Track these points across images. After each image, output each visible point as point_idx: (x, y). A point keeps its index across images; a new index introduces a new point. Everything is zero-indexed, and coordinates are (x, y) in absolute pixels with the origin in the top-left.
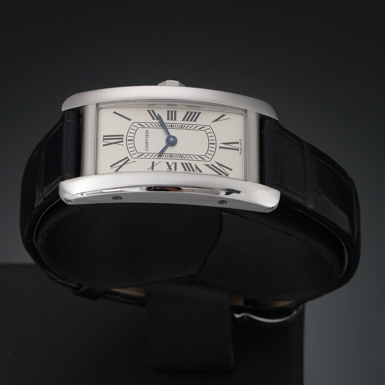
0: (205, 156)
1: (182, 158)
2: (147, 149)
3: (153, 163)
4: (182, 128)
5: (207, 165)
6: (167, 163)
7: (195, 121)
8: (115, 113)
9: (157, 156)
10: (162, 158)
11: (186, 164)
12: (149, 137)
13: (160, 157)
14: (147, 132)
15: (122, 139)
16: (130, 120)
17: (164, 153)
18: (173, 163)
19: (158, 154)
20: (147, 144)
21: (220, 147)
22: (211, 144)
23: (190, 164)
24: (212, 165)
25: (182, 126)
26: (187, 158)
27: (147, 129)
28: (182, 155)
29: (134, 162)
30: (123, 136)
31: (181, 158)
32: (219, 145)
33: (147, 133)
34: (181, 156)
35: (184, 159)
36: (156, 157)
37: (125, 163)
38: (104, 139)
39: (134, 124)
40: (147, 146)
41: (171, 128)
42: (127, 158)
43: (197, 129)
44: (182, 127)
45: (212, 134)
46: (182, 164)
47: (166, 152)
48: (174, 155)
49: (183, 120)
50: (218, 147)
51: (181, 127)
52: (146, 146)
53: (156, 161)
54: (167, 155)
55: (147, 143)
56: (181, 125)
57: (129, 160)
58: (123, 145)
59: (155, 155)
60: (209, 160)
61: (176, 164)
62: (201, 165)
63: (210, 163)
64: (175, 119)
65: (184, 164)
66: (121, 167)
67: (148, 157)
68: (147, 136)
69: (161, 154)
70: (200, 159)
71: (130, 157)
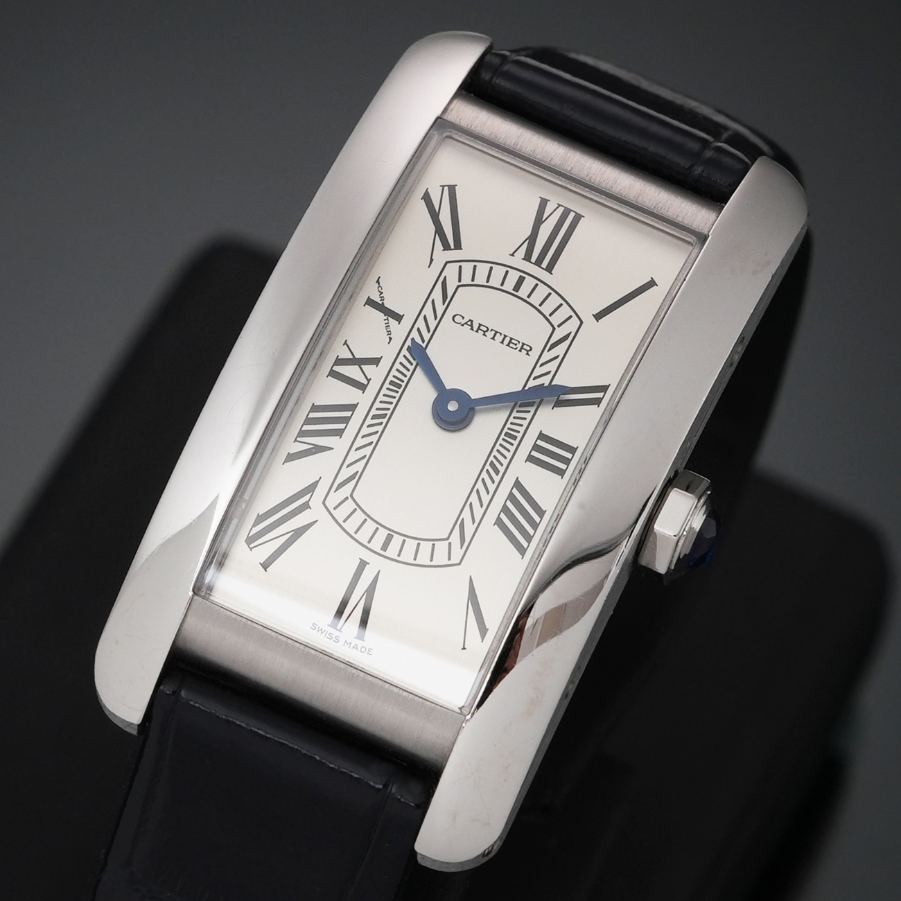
0: (351, 495)
1: (374, 417)
2: (458, 319)
3: (399, 318)
4: (488, 467)
5: (311, 488)
6: (376, 361)
7: (499, 522)
8: (652, 284)
9: (418, 340)
10: (405, 352)
11: (346, 420)
12: (504, 346)
13: (409, 349)
14: (525, 349)
15: (538, 263)
16: (598, 316)
17: (418, 369)
18: (369, 380)
19: (424, 345)
20: (479, 329)
21: (363, 564)
22: (389, 539)
23: (339, 433)
24: (306, 506)
25: (497, 472)
26: (365, 431)
27: (535, 354)
28: (385, 421)
29: (432, 260)
30: (549, 269)
31: (374, 412)
32: (375, 564)
33: (519, 346)
34: (382, 417)
35: (369, 421)
36: (415, 334)
37: (439, 231)
38: (567, 212)
39: (574, 322)
40: (472, 326)
41: (506, 430)
42: (458, 246)
43: (466, 515)
44: (492, 466)
45: (424, 558)
46: (352, 407)
47: (420, 376)
48: (397, 396)
49: (518, 485)
50: (367, 556)
51: (492, 464)
52: (472, 321)
53: (400, 331)
54: (408, 374)
55: (482, 329)
56: (502, 469)
57: (446, 247)
58: (513, 255)
59: (427, 336)
60: (331, 503)
61: (362, 387)
62: (321, 468)
63: (316, 499)
64: (531, 459)
65: (348, 414)
66: (435, 216)
67: (428, 310)
68: (510, 342)
69: (419, 355)
70: (346, 473)
71: (454, 255)
